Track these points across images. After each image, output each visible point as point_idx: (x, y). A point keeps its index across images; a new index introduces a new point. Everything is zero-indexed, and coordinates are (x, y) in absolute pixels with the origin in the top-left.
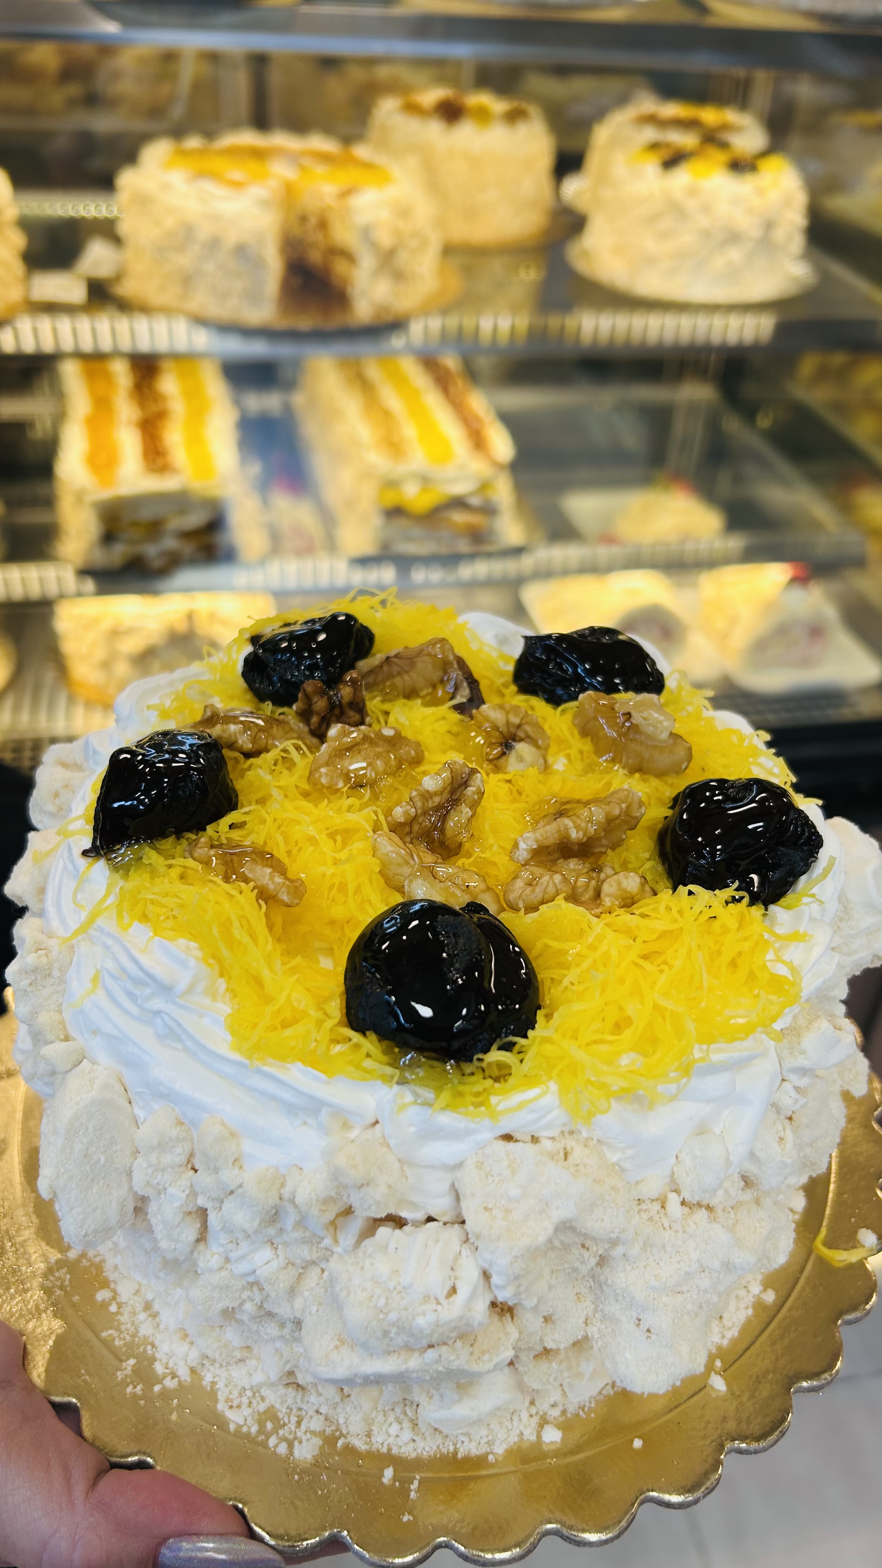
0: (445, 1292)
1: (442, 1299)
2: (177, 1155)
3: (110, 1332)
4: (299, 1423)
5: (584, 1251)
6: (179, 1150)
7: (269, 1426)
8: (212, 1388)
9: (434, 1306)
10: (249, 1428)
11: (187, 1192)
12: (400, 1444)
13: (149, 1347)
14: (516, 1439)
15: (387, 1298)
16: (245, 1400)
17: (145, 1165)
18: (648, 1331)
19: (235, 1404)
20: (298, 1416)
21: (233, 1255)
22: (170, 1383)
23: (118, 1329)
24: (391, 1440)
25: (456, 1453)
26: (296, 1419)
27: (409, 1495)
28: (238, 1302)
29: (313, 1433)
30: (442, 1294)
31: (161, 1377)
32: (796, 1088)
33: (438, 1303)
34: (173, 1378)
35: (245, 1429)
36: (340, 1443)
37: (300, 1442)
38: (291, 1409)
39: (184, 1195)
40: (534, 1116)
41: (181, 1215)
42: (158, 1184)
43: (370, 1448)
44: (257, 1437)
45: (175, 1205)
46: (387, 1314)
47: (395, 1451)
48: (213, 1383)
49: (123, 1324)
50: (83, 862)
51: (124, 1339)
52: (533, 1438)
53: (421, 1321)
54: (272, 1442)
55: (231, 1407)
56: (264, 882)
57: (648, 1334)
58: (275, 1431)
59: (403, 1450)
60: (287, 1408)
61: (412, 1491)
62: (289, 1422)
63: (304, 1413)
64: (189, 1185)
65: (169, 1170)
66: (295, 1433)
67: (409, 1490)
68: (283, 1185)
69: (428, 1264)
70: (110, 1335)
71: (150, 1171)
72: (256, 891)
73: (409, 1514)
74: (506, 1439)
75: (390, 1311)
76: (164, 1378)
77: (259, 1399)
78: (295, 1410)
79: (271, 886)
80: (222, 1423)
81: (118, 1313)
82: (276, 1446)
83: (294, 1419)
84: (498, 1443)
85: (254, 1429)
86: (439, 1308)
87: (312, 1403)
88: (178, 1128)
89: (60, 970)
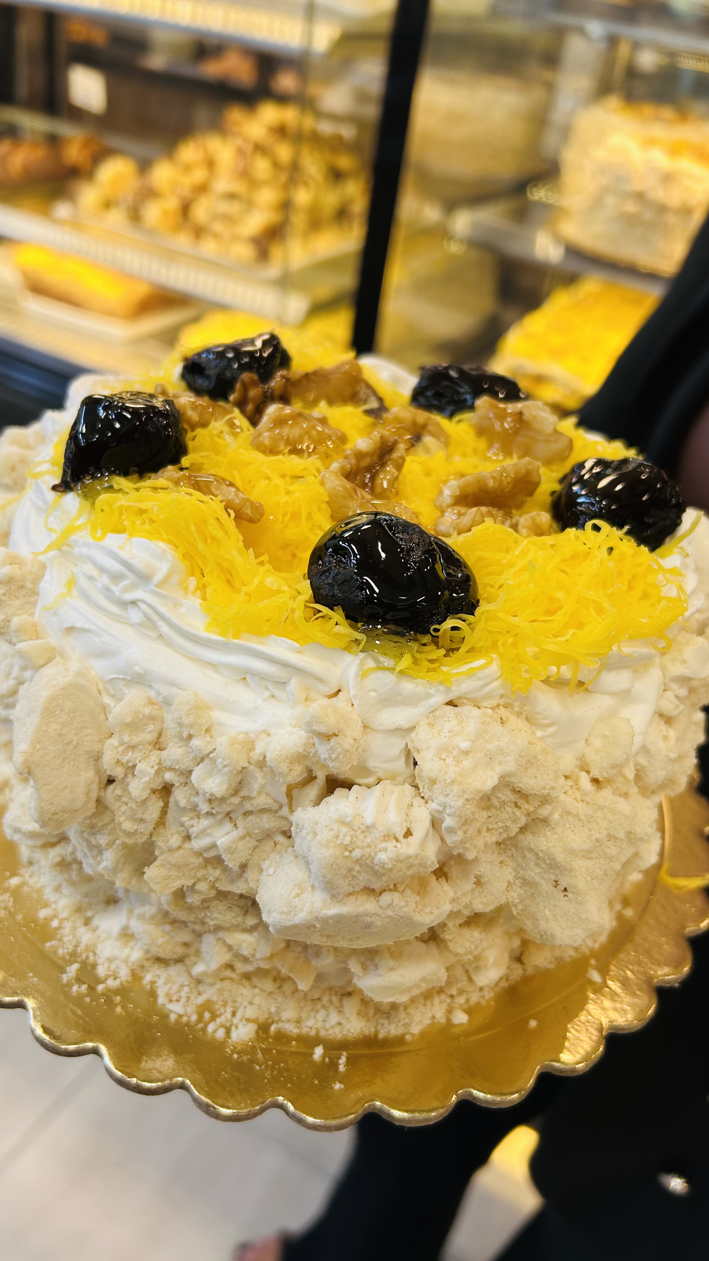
0: (403, 833)
1: (401, 838)
2: (147, 735)
3: (54, 942)
4: (234, 1014)
5: (515, 810)
6: (151, 727)
7: (207, 1015)
8: (151, 987)
9: (394, 842)
10: (189, 1017)
11: (156, 768)
12: (328, 1027)
13: (91, 954)
14: (429, 1022)
15: (352, 837)
16: (183, 994)
17: (116, 743)
18: (565, 890)
19: (174, 998)
20: (233, 1007)
21: (194, 831)
22: (112, 983)
23: (60, 940)
24: (319, 1024)
25: (377, 1033)
26: (232, 1009)
27: (338, 1068)
28: (192, 881)
29: (248, 1020)
30: (400, 835)
31: (103, 979)
32: (677, 697)
33: (397, 840)
34: (115, 979)
35: (185, 1019)
36: (273, 1028)
37: (237, 1027)
38: (226, 1002)
39: (153, 771)
40: (479, 683)
41: (148, 791)
42: (128, 761)
43: (300, 1031)
44: (196, 1025)
45: (143, 780)
46: (350, 852)
47: (323, 1033)
48: (153, 983)
49: (66, 936)
50: (53, 494)
51: (67, 948)
52: (443, 1021)
53: (383, 857)
54: (211, 1028)
55: (171, 1001)
56: (230, 498)
57: (565, 893)
58: (214, 1017)
59: (331, 1031)
60: (223, 1001)
61: (340, 1064)
62: (225, 1011)
63: (238, 1004)
64: (158, 761)
65: (140, 747)
66: (231, 1021)
67: (336, 1065)
68: (252, 749)
69: (386, 809)
70: (52, 946)
71: (121, 749)
72: (224, 503)
73: (340, 1083)
74: (421, 1021)
75: (354, 849)
76: (106, 979)
77: (195, 993)
78: (230, 1002)
79: (237, 501)
80: (164, 1016)
81: (58, 928)
82: (215, 1031)
83: (229, 1010)
84: (414, 1024)
85: (194, 1018)
86: (399, 845)
87: (246, 996)
88: (151, 707)
89: (32, 582)
